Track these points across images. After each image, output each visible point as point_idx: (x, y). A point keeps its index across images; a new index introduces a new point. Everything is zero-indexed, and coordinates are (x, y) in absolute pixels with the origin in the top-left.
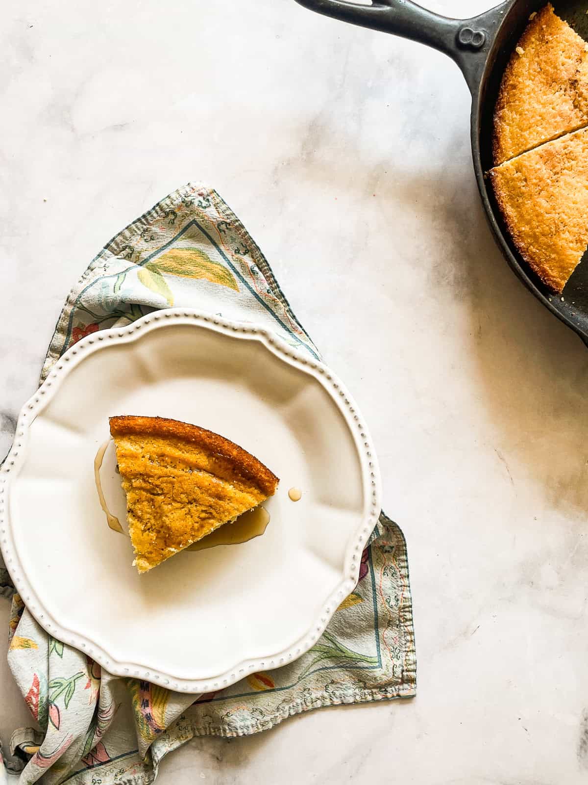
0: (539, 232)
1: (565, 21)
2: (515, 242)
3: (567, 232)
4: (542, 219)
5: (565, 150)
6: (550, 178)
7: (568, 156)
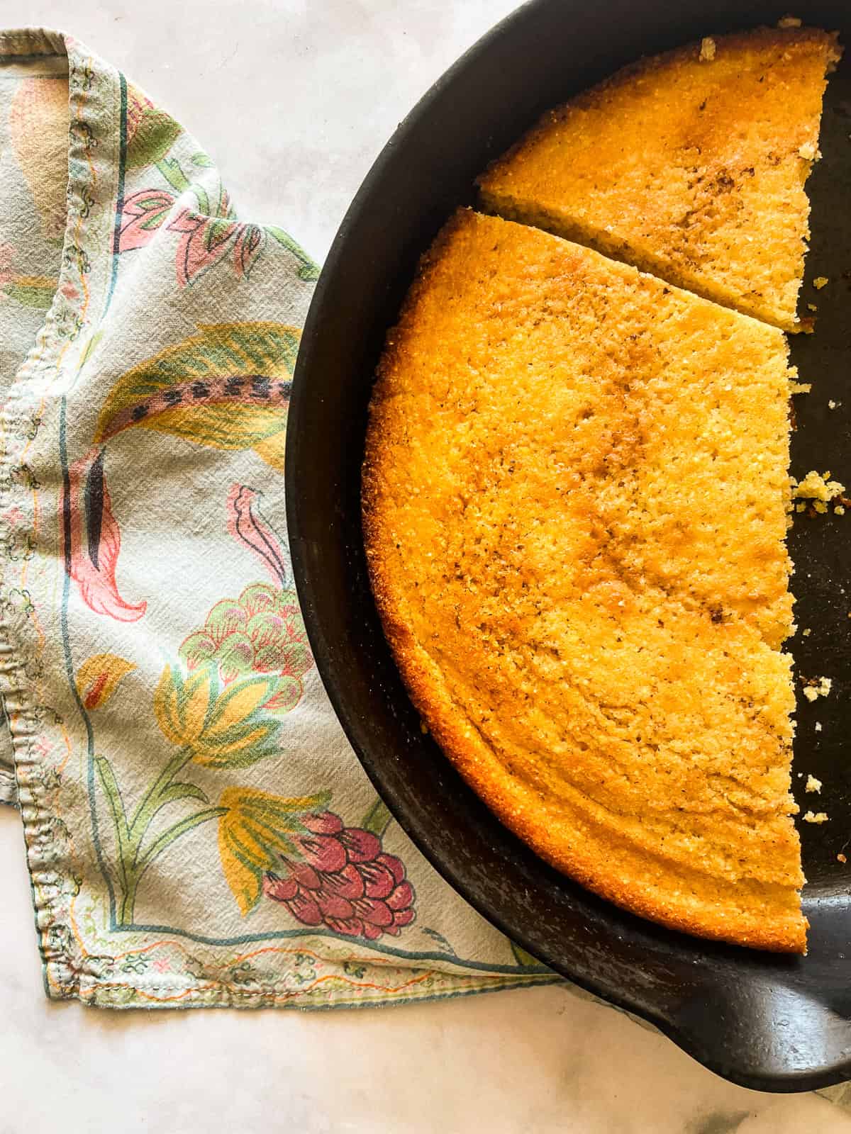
0: (429, 381)
1: (827, 82)
2: (382, 362)
3: (467, 423)
4: (454, 363)
5: (601, 287)
6: (530, 309)
7: (595, 300)
